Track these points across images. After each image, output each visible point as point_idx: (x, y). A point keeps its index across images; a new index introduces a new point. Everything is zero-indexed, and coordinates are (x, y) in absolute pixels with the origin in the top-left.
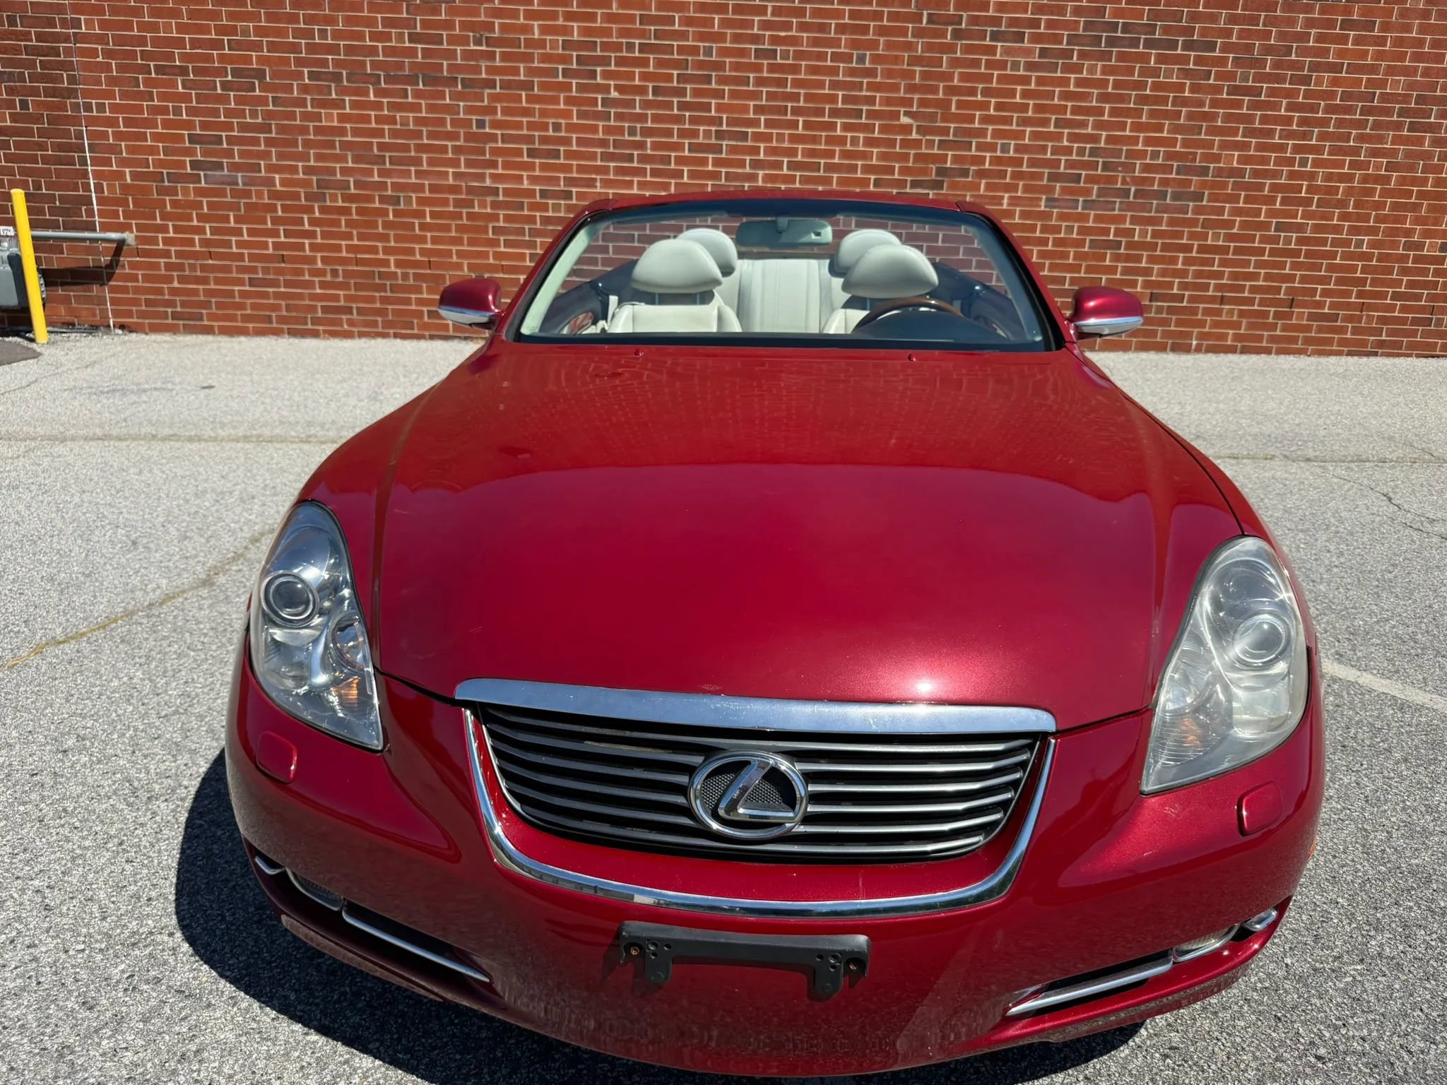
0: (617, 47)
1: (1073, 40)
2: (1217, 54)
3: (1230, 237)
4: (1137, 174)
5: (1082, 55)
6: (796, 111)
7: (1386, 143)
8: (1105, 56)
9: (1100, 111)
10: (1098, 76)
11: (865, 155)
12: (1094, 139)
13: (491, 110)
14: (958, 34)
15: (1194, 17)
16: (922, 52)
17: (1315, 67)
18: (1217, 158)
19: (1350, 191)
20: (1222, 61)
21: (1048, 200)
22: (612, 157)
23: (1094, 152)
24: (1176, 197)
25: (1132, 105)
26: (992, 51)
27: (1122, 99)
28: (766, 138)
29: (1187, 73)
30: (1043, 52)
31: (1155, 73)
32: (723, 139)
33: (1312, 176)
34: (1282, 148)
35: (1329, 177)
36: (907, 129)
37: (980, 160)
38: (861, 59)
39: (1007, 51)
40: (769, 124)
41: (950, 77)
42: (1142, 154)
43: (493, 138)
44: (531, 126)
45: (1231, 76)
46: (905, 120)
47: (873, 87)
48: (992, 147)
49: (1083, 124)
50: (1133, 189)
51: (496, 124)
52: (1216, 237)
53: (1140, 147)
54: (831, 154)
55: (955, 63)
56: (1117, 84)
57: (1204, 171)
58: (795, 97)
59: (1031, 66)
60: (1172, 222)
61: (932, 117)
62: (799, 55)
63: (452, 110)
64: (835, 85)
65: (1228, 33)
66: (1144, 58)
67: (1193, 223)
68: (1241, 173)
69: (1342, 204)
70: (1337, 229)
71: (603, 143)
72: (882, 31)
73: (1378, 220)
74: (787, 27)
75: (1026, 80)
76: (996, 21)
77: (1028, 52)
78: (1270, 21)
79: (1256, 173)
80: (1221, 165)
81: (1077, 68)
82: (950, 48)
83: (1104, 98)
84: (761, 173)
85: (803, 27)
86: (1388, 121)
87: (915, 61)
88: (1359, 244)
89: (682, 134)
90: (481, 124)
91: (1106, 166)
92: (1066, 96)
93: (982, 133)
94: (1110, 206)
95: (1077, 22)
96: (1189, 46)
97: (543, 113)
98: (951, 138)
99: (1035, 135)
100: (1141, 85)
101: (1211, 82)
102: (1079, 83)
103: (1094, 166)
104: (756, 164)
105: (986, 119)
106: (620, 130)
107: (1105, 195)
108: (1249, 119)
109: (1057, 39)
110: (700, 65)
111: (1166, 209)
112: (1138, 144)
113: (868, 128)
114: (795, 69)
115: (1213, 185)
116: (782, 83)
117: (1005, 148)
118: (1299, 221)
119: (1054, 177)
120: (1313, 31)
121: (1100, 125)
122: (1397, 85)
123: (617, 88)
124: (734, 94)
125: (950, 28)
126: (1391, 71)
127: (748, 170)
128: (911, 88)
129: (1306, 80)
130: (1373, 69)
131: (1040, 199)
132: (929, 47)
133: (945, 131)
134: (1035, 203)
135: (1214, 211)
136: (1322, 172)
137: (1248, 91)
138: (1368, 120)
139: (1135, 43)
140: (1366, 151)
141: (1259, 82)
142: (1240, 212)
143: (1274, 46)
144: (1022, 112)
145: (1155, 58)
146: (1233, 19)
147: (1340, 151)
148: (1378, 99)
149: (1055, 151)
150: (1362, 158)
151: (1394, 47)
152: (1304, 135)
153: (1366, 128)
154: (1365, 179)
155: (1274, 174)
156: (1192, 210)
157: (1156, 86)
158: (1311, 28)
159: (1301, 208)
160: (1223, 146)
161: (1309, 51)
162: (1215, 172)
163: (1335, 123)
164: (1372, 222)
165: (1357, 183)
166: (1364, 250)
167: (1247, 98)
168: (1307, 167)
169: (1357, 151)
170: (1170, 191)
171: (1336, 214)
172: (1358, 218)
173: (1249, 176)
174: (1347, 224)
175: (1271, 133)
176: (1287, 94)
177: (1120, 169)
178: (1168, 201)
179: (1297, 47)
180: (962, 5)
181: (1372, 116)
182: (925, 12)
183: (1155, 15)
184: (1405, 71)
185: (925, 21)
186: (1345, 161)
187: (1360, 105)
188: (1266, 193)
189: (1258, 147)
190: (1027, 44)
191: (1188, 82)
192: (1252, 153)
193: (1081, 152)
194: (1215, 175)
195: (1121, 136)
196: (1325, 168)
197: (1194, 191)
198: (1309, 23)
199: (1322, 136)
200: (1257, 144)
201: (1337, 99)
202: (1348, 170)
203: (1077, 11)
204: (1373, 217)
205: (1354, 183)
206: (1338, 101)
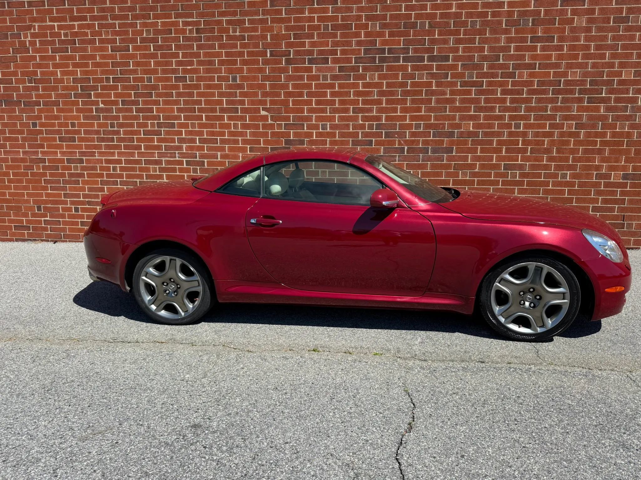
0: (101, 80)
1: (358, 60)
2: (450, 62)
3: (474, 175)
4: (408, 139)
5: (365, 69)
6: (200, 110)
7: (573, 111)
8: (379, 68)
9: (379, 102)
10: (376, 80)
11: (242, 134)
12: (378, 119)
13: (39, 118)
14: (288, 62)
15: (433, 42)
16: (269, 73)
17: (516, 67)
18: (458, 126)
19: (552, 143)
20: (454, 67)
22: (103, 140)
23: (379, 127)
24: (434, 151)
25: (399, 97)
26: (309, 70)
27: (392, 93)
28: (185, 126)
29: (433, 76)
30: (341, 69)
31: (412, 77)
32: (162, 127)
33: (524, 134)
34: (501, 118)
35: (536, 134)
36: (265, 118)
37: (310, 135)
38: (234, 79)
39: (318, 70)
40: (186, 118)
41: (287, 86)
42: (409, 126)
43: (41, 132)
44: (60, 125)
45: (462, 75)
46: (263, 113)
47: (243, 94)
48: (316, 127)
49: (371, 110)
50: (406, 148)
51: (42, 125)
52: (464, 174)
53: (408, 122)
54: (223, 134)
55: (289, 78)
56: (388, 85)
57: (451, 134)
58: (199, 102)
59: (334, 78)
60: (433, 166)
61: (279, 110)
62: (199, 79)
63: (20, 118)
64: (221, 95)
65: (457, 50)
66: (404, 68)
67: (448, 166)
68: (476, 134)
69: (548, 151)
70: (547, 167)
71: (98, 132)
72: (244, 62)
73: (574, 160)
74: (191, 63)
75: (332, 86)
76: (310, 53)
77: (331, 69)
78: (482, 41)
79: (486, 134)
80: (462, 130)
81: (363, 77)
82: (285, 70)
83: (381, 93)
84: (184, 145)
85: (200, 63)
86: (572, 98)
87: (265, 78)
88: (564, 176)
89: (139, 125)
90: (34, 125)
91: (387, 135)
92: (358, 94)
93: (309, 119)
94: (393, 159)
95: (360, 50)
96: (431, 59)
97: (66, 118)
98: (291, 122)
99: (341, 118)
100: (404, 85)
101: (449, 79)
102: (365, 85)
103: (379, 135)
104: (181, 141)
105: (311, 111)
106: (106, 125)
107: (389, 152)
108: (477, 101)
109: (349, 60)
110: (146, 87)
111: (429, 159)
112: (406, 120)
113: (243, 118)
114: (197, 87)
115: (458, 143)
116: (191, 95)
117: (324, 127)
118: (519, 162)
119: (355, 143)
120: (512, 45)
121: (380, 110)
122: (575, 75)
123: (103, 102)
124: (165, 102)
125: (284, 58)
126: (570, 66)
127: (177, 144)
128: (265, 94)
129: (512, 75)
130: (557, 66)
132: (273, 70)
133: (288, 118)
135: (460, 158)
136: (532, 131)
137: (474, 84)
138: (558, 97)
139: (397, 59)
140: (559, 117)
141: (481, 78)
142: (479, 159)
143: (488, 56)
144: (332, 105)
145: (411, 68)
146: (458, 41)
147: (541, 117)
148: (563, 84)
149: (355, 127)
150: (558, 122)
151: (569, 51)
152: (516, 109)
153: (557, 103)
154: (562, 134)
155: (499, 134)
156: (446, 158)
157: (413, 84)
158: (511, 43)
159: (520, 155)
160: (462, 118)
161: (511, 57)
162: (459, 134)
163: (535, 101)
164: (571, 162)
165: (557, 138)
166: (568, 180)
167: (474, 88)
168: (520, 129)
169: (553, 117)
170: (430, 148)
171: (545, 158)
172: (561, 159)
173: (481, 136)
174: (553, 163)
175: (492, 109)
176: (501, 84)
177: (396, 136)
178: (430, 154)
179: (503, 55)
180: (289, 45)
181: (561, 95)
182: (268, 50)
183: (408, 42)
184: (580, 66)
185: (268, 55)
186: (546, 124)
187: (551, 88)
188: (495, 146)
189: (486, 118)
190: (330, 65)
191: (434, 81)
192: (482, 121)
193: (371, 127)
194: (459, 137)
195: (395, 116)
196: (533, 129)
197: (446, 147)
198: (510, 40)
199: (528, 109)
200: (485, 116)
201: (535, 85)
202: (549, 129)
203: (359, 43)
204: (571, 159)
205: (555, 138)
206: (536, 87)
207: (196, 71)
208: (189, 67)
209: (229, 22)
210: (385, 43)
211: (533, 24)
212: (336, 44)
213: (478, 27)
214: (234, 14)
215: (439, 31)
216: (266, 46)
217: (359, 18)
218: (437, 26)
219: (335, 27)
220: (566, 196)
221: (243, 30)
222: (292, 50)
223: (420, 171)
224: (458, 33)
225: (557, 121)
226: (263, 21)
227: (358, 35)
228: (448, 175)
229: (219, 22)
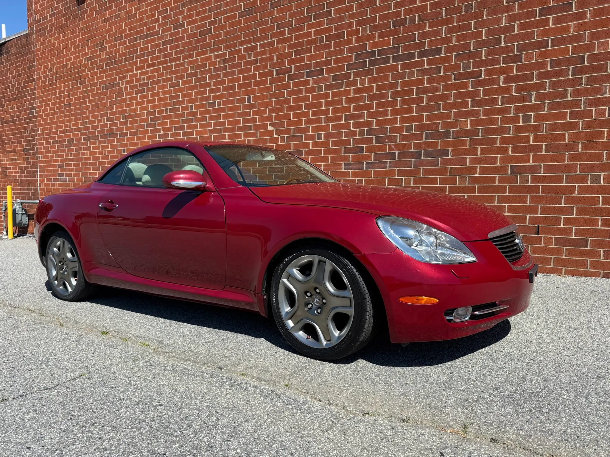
0: (162, 112)
1: (349, 67)
2: (443, 54)
3: (475, 180)
4: (398, 143)
5: (356, 75)
6: (225, 130)
7: (605, 93)
8: (369, 72)
9: (370, 106)
10: (367, 85)
12: (369, 124)
13: (127, 145)
14: (290, 78)
15: (424, 36)
16: (275, 91)
17: (521, 48)
18: (454, 125)
19: (576, 137)
20: (448, 59)
21: (345, 165)
23: (369, 132)
24: (427, 155)
25: (390, 99)
26: (307, 83)
27: (382, 96)
29: (424, 72)
30: (335, 78)
31: (403, 76)
33: (536, 129)
34: (506, 111)
35: (553, 127)
36: (271, 132)
37: (307, 145)
38: (249, 100)
39: (315, 82)
41: (288, 101)
42: (401, 129)
45: (456, 67)
46: (270, 128)
47: (255, 113)
48: (312, 137)
49: (362, 116)
50: (397, 152)
52: (463, 180)
53: (398, 124)
55: (290, 93)
56: (379, 88)
57: (446, 135)
58: (224, 124)
60: (426, 172)
61: (282, 125)
62: (224, 103)
63: (116, 146)
64: (239, 115)
65: (450, 40)
66: (394, 68)
67: (443, 171)
68: (475, 133)
70: (569, 168)
72: (257, 84)
74: (219, 90)
75: (326, 96)
76: (308, 66)
77: (326, 79)
78: (479, 25)
79: (486, 132)
80: (458, 129)
81: (354, 83)
82: (287, 86)
83: (372, 98)
85: (225, 89)
86: (602, 76)
87: (272, 96)
88: (596, 179)
90: (124, 151)
91: (378, 140)
92: (349, 101)
94: (383, 165)
95: (351, 56)
96: (422, 54)
98: (292, 135)
99: (334, 127)
100: (394, 85)
101: (442, 74)
102: (357, 91)
103: (370, 141)
105: (308, 122)
107: (379, 159)
108: (475, 94)
109: (341, 68)
110: (189, 114)
111: (421, 164)
112: (397, 123)
113: (254, 135)
115: (454, 144)
116: (218, 117)
117: (319, 137)
118: (531, 163)
119: (347, 151)
120: (516, 23)
121: (371, 115)
123: (163, 130)
124: (201, 126)
125: (287, 75)
128: (272, 111)
129: (518, 58)
130: (578, 38)
131: (341, 165)
132: (278, 88)
133: (289, 131)
134: (338, 167)
135: (458, 162)
136: (546, 124)
137: (470, 75)
138: (582, 78)
139: (387, 60)
140: (585, 102)
141: (478, 67)
142: (479, 161)
143: (486, 40)
144: (326, 115)
145: (401, 67)
146: (451, 30)
147: (559, 105)
148: (587, 60)
149: (346, 135)
150: (582, 108)
151: (594, 18)
152: (523, 99)
153: (581, 84)
154: (589, 124)
155: (503, 131)
156: (441, 163)
157: (404, 84)
158: (515, 21)
159: (531, 154)
160: (458, 115)
161: (515, 38)
162: (454, 134)
163: (549, 85)
164: (605, 160)
165: (582, 129)
166: (602, 184)
167: (471, 80)
168: (531, 122)
169: (576, 104)
170: (423, 151)
171: (566, 156)
172: (590, 157)
173: (481, 134)
174: (579, 163)
175: (494, 101)
176: (503, 71)
177: (387, 140)
178: (422, 158)
179: (505, 37)
180: (292, 62)
181: (585, 74)
182: (274, 70)
183: (397, 41)
185: (275, 74)
186: (566, 113)
187: (571, 67)
188: (498, 145)
189: (486, 113)
190: (325, 75)
191: (425, 78)
192: (481, 117)
193: (362, 133)
194: (455, 136)
195: (385, 119)
196: (548, 121)
197: (440, 149)
198: (511, 19)
199: (539, 97)
200: (484, 111)
201: (547, 67)
202: (570, 119)
203: (350, 50)
204: (605, 155)
205: (579, 129)
206: (549, 69)
207: (222, 96)
208: (217, 94)
209: (246, 50)
210: (376, 45)
212: (330, 54)
213: (473, 10)
214: (250, 41)
215: (429, 23)
216: (273, 66)
217: (350, 25)
218: (427, 18)
219: (329, 38)
220: (600, 205)
221: (256, 55)
222: (293, 67)
223: (412, 178)
224: (451, 21)
225: (581, 108)
226: (271, 44)
227: (349, 42)
228: (443, 181)
229: (239, 51)
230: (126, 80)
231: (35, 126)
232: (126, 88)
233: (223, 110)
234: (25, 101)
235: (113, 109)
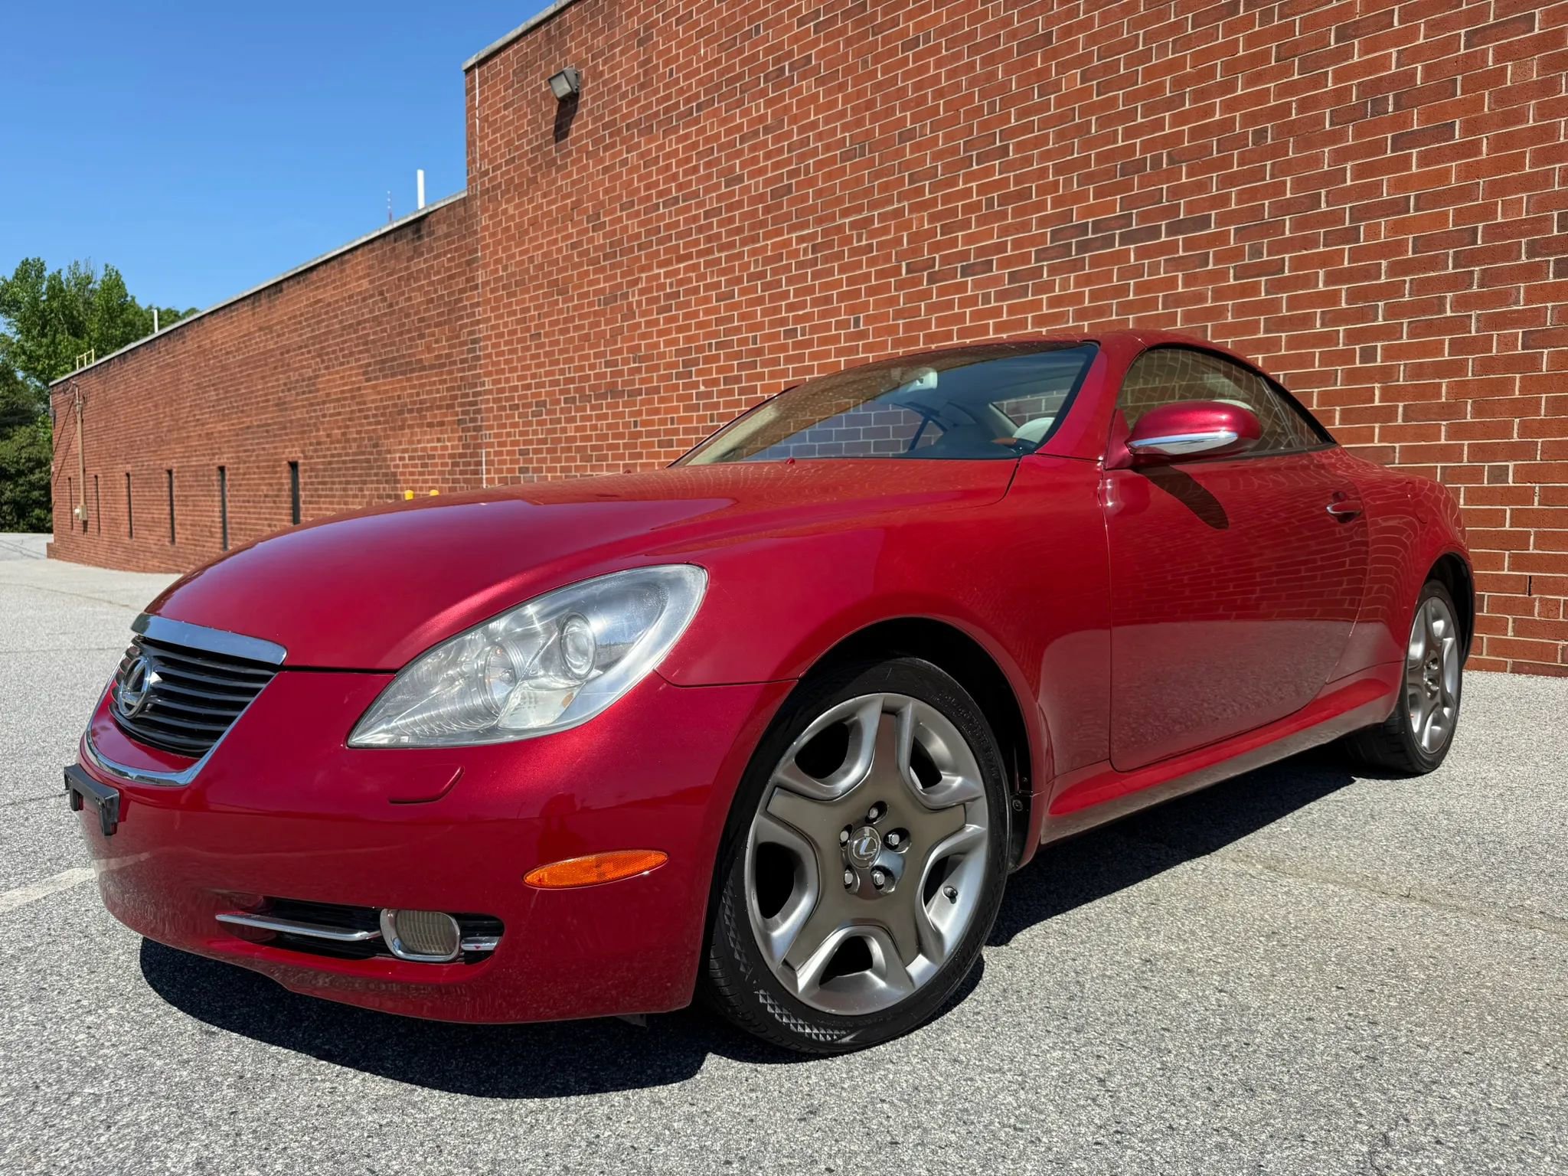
0: (703, 349)
1: (1041, 255)
2: (1213, 229)
5: (1053, 270)
7: (1517, 303)
8: (1078, 265)
10: (1072, 290)
13: (640, 413)
14: (932, 278)
15: (1176, 192)
16: (904, 304)
17: (1358, 215)
19: (1460, 390)
20: (1221, 238)
25: (1114, 317)
26: (963, 287)
27: (1100, 312)
30: (1013, 277)
31: (1138, 271)
33: (1386, 374)
34: (1329, 339)
35: (1417, 371)
38: (857, 322)
39: (977, 285)
43: (641, 434)
44: (659, 422)
45: (1238, 254)
47: (869, 347)
51: (642, 423)
55: (932, 308)
56: (1094, 296)
62: (813, 329)
63: (623, 415)
64: (839, 352)
65: (1225, 200)
69: (1451, 410)
70: (1448, 453)
72: (871, 291)
73: (1526, 429)
74: (804, 305)
75: (996, 312)
76: (965, 255)
77: (998, 280)
78: (1279, 170)
81: (1049, 287)
82: (926, 295)
83: (1081, 315)
85: (814, 303)
86: (1511, 268)
87: (898, 314)
88: (1499, 474)
90: (636, 424)
92: (1040, 321)
95: (1044, 235)
96: (1174, 228)
97: (666, 410)
100: (1123, 290)
101: (1210, 267)
102: (1054, 302)
108: (1272, 306)
109: (1025, 259)
110: (750, 353)
116: (802, 358)
118: (1377, 444)
120: (1349, 165)
122: (1515, 208)
123: (704, 383)
125: (925, 273)
126: (1496, 189)
128: (898, 343)
129: (1351, 235)
130: (1464, 193)
132: (909, 298)
136: (1405, 365)
137: (1264, 269)
138: (1472, 272)
139: (1109, 241)
140: (1478, 320)
141: (1278, 253)
143: (1292, 202)
145: (1134, 255)
146: (1228, 181)
147: (1430, 328)
148: (1483, 236)
150: (1473, 333)
151: (1496, 152)
152: (1363, 315)
153: (1471, 285)
154: (1486, 366)
155: (1323, 378)
157: (1140, 288)
158: (1346, 161)
159: (1377, 425)
161: (1346, 195)
163: (1411, 288)
164: (1515, 435)
165: (1473, 375)
166: (1511, 484)
167: (1264, 278)
168: (1376, 361)
169: (1462, 324)
171: (1443, 428)
172: (1487, 431)
174: (1466, 442)
175: (1307, 321)
176: (1324, 260)
179: (1327, 193)
180: (936, 247)
181: (1478, 265)
182: (904, 264)
183: (1128, 204)
184: (1527, 183)
185: (904, 272)
186: (1442, 342)
187: (1451, 252)
189: (1292, 343)
190: (995, 272)
191: (1180, 274)
192: (1283, 352)
196: (1407, 358)
198: (1341, 156)
199: (1392, 312)
200: (1289, 339)
201: (1407, 251)
202: (1449, 355)
203: (1043, 222)
204: (1516, 427)
205: (1467, 375)
206: (1410, 255)
207: (808, 317)
208: (801, 313)
209: (854, 225)
210: (1089, 211)
211: (1397, 106)
212: (1005, 231)
213: (1269, 140)
214: (859, 209)
215: (1187, 167)
216: (900, 257)
217: (1043, 173)
218: (1184, 158)
219: (1004, 200)
220: (1507, 528)
221: (872, 234)
222: (937, 256)
224: (1226, 162)
225: (1470, 332)
226: (898, 213)
227: (1041, 206)
229: (840, 229)
230: (640, 286)
231: (478, 376)
232: (639, 303)
233: (809, 344)
234: (462, 327)
235: (616, 343)
